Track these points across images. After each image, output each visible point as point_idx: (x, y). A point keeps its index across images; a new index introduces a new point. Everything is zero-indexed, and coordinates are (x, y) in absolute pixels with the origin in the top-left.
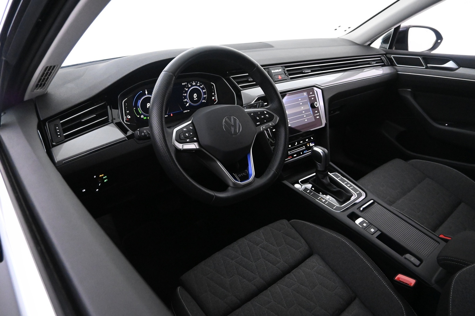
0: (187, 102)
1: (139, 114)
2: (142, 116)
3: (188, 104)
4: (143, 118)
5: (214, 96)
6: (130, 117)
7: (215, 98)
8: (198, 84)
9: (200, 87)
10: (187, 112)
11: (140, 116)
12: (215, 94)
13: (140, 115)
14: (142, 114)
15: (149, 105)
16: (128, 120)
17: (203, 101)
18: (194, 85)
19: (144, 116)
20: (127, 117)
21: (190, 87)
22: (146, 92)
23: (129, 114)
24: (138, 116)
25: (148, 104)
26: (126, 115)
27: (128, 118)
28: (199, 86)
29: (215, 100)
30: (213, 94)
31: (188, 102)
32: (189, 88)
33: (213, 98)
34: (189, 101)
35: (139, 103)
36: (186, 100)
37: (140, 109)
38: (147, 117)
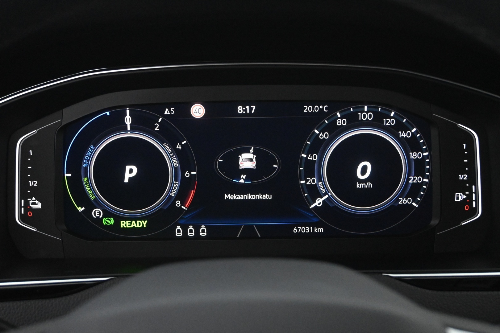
0: (315, 193)
1: (83, 198)
2: (97, 212)
3: (319, 202)
4: (99, 220)
5: (464, 187)
6: (39, 206)
7: (470, 197)
8: (390, 122)
9: (396, 136)
10: (312, 235)
11: (88, 212)
12: (472, 180)
13: (90, 205)
14: (97, 204)
15: (131, 171)
16: (30, 214)
17: (403, 201)
18: (367, 124)
19: (107, 214)
20: (27, 203)
21: (343, 130)
22: (128, 120)
23: (36, 193)
24: (81, 209)
25: (128, 168)
26: (24, 196)
27: (34, 207)
28: (393, 131)
29: (467, 208)
30: (463, 177)
31: (324, 191)
32: (336, 132)
33: (460, 197)
34: (325, 186)
35: (91, 156)
36: (311, 181)
37: (89, 180)
38: (118, 219)
